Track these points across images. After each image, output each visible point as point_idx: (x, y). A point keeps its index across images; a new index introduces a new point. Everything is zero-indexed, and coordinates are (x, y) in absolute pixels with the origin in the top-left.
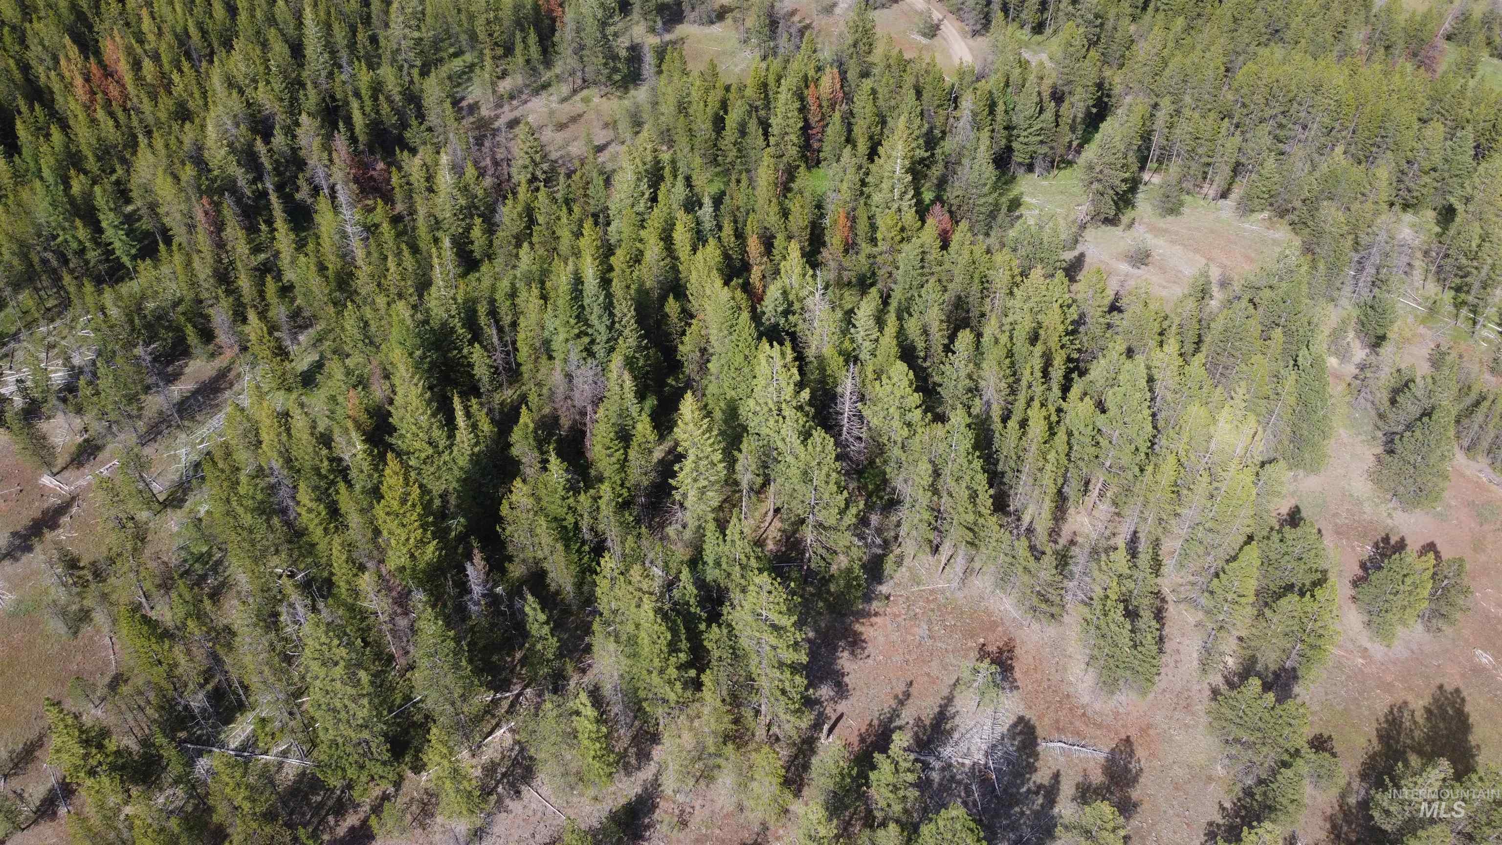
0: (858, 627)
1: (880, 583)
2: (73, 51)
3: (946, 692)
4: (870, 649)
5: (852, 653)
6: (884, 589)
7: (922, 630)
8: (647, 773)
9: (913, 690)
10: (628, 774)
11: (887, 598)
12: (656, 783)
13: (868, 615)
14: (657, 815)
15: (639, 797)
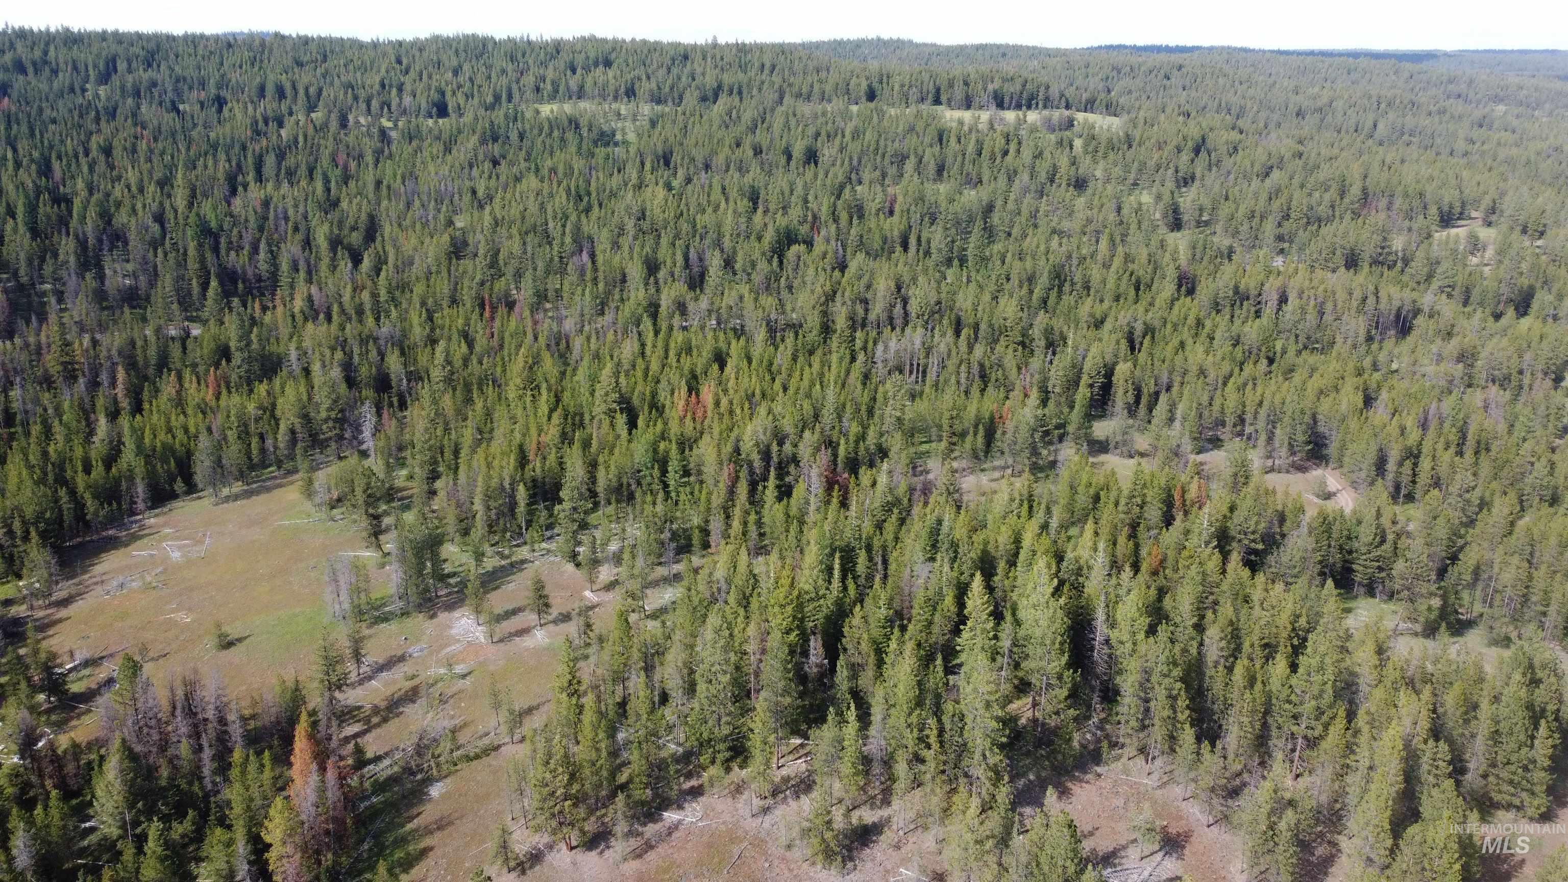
0: (1069, 785)
1: (1098, 764)
2: (684, 389)
3: (1124, 843)
4: (1073, 799)
5: (1059, 798)
6: (1099, 769)
7: (1120, 802)
8: (885, 812)
9: (1097, 833)
10: (872, 809)
11: (1099, 775)
12: (889, 820)
13: (1081, 781)
14: (882, 838)
15: (874, 824)
